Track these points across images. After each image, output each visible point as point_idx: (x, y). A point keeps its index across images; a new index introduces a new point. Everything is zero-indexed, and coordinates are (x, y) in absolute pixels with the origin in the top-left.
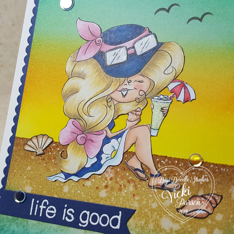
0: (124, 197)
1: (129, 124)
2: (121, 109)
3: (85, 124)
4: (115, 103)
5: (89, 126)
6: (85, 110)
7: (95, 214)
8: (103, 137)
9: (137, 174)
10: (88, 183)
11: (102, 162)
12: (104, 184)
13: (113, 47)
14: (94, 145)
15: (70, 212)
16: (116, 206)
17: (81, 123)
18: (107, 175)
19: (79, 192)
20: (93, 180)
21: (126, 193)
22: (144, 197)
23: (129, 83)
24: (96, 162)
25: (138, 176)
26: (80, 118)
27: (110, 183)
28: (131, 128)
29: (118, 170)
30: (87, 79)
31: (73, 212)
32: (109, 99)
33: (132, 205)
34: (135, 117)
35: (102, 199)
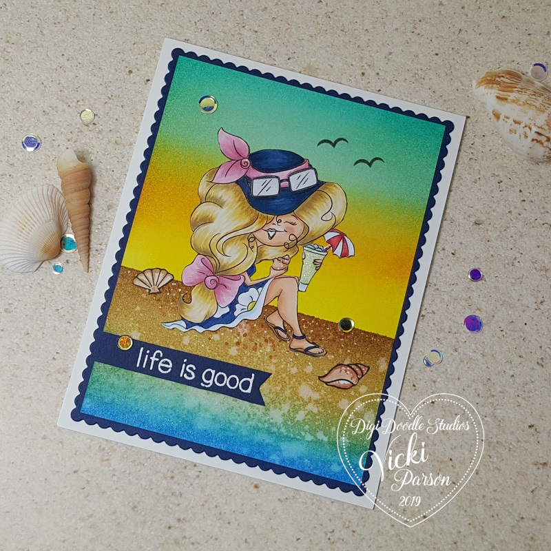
0: (259, 358)
1: (274, 273)
2: (265, 253)
3: (218, 264)
4: (259, 244)
5: (223, 267)
6: (219, 247)
7: (222, 373)
8: (240, 283)
9: (277, 333)
10: (216, 337)
11: (236, 314)
12: (236, 340)
13: (263, 174)
14: (227, 292)
15: (191, 368)
16: (248, 367)
17: (213, 262)
18: (240, 330)
19: (203, 345)
20: (223, 334)
21: (262, 353)
22: (282, 360)
23: (278, 222)
24: (228, 313)
25: (279, 335)
26: (212, 255)
27: (242, 340)
28: (276, 278)
29: (255, 325)
30: (225, 208)
31: (194, 368)
32: (251, 238)
33: (268, 368)
34: (282, 265)
35: (231, 357)
